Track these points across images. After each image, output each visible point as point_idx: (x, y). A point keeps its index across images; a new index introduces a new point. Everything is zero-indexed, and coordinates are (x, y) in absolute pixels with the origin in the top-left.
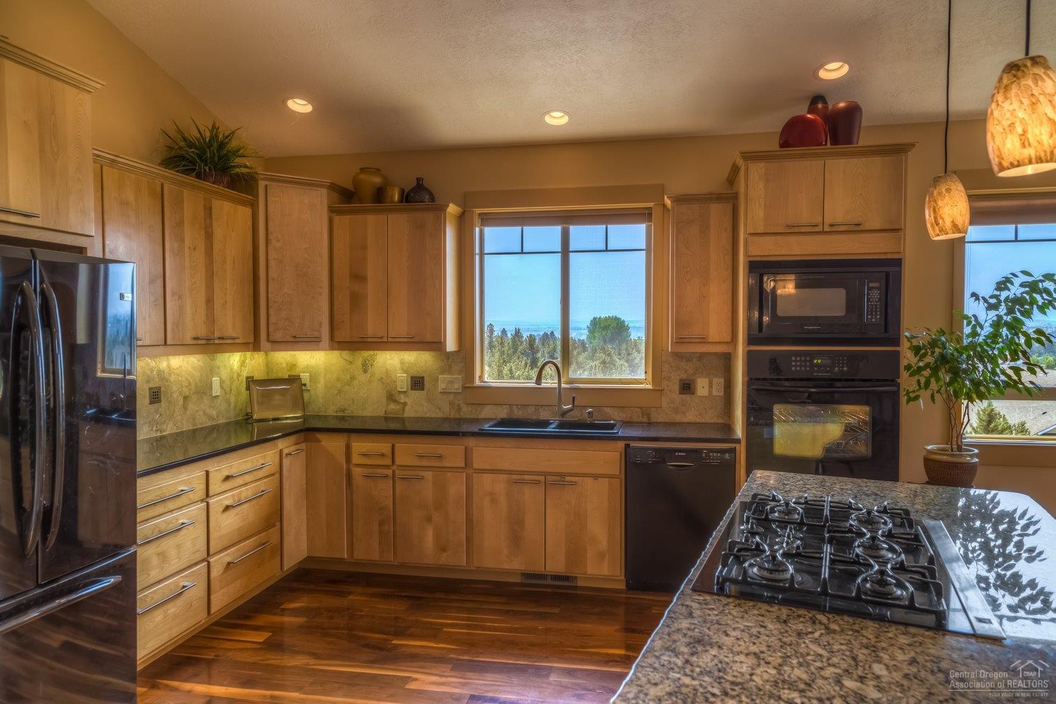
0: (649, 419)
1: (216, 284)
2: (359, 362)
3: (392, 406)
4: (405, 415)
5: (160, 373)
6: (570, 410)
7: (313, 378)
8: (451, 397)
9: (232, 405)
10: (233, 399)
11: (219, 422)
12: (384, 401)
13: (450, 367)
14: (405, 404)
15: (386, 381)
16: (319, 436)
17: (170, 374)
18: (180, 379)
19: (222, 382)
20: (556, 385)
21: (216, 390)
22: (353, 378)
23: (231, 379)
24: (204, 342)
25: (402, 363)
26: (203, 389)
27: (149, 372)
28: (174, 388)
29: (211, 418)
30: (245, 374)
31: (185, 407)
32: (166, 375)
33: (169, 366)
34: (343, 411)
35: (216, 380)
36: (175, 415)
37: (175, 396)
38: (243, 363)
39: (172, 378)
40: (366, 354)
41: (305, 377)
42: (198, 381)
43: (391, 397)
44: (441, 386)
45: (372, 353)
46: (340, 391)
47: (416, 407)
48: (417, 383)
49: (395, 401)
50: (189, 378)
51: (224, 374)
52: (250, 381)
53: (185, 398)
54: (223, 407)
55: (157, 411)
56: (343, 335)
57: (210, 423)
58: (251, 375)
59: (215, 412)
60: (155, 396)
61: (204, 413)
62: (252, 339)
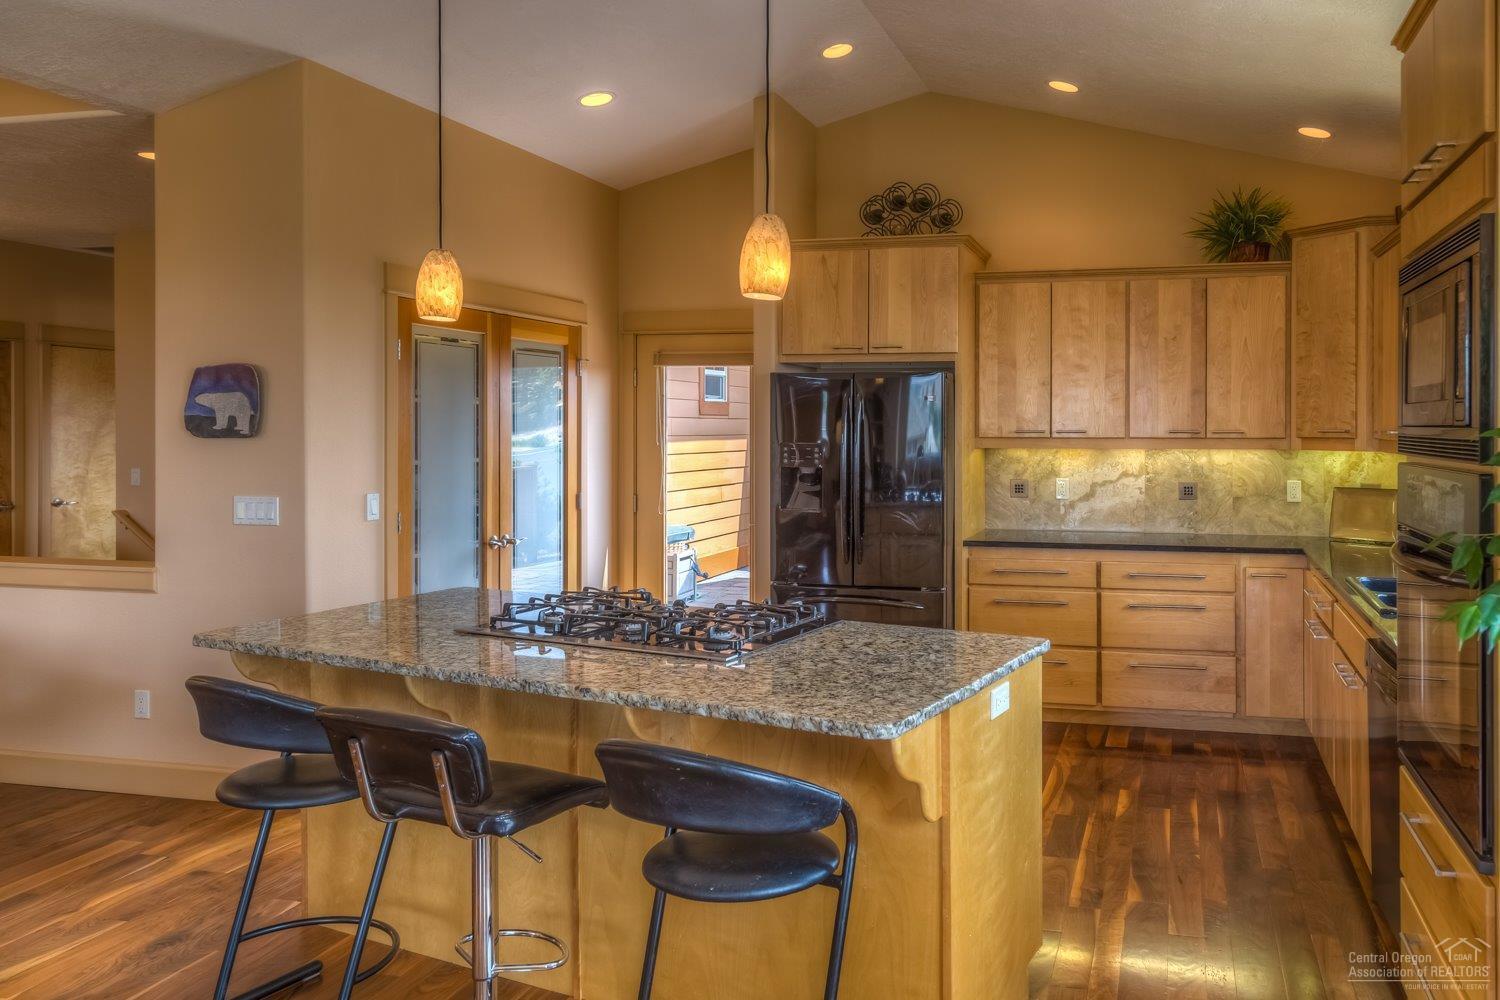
5: (1197, 468)
9: (1327, 517)
10: (1327, 511)
11: (1300, 534)
17: (1212, 471)
18: (1229, 476)
19: (1306, 489)
21: (1295, 496)
23: (1328, 485)
24: (1189, 436)
26: (1271, 492)
27: (1179, 466)
28: (1219, 487)
29: (1284, 527)
30: (1358, 480)
31: (1236, 509)
32: (1206, 471)
33: (1210, 462)
35: (1294, 483)
36: (1219, 515)
37: (1220, 495)
38: (1354, 466)
39: (1216, 475)
42: (1260, 482)
50: (1244, 477)
51: (1311, 476)
53: (1236, 499)
54: (1308, 517)
55: (1190, 508)
57: (1282, 533)
58: (1371, 482)
59: (1291, 523)
60: (1188, 492)
61: (1270, 519)
62: (1280, 433)
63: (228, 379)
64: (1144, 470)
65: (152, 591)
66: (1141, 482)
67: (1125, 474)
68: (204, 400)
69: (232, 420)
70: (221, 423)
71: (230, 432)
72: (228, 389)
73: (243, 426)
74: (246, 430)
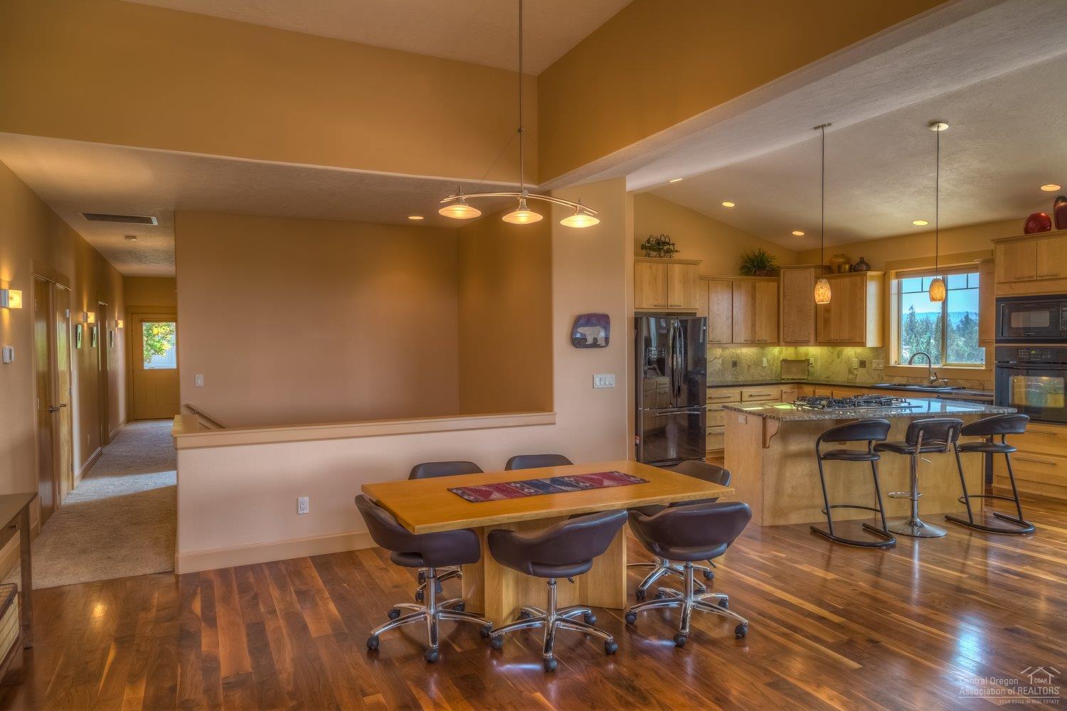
0: (983, 387)
1: (757, 318)
2: (836, 353)
3: (851, 376)
4: (857, 381)
5: (737, 355)
6: (935, 380)
7: (816, 360)
8: (879, 372)
9: (774, 372)
10: (774, 370)
11: (766, 379)
12: (847, 373)
13: (878, 356)
14: (857, 375)
15: (848, 362)
16: (804, 386)
18: (747, 357)
19: (768, 361)
20: (928, 367)
21: (765, 364)
22: (833, 361)
23: (774, 360)
25: (855, 353)
26: (758, 363)
27: (732, 354)
28: (744, 361)
29: (762, 375)
30: (782, 358)
31: (748, 370)
32: (740, 356)
33: (741, 352)
34: (828, 377)
35: (765, 360)
36: (744, 372)
37: (744, 365)
38: (781, 353)
39: (742, 357)
40: (839, 348)
41: (812, 360)
42: (756, 360)
43: (850, 372)
44: (874, 366)
45: (841, 348)
46: (827, 368)
47: (862, 377)
48: (863, 364)
49: (852, 373)
50: (751, 357)
51: (770, 357)
52: (785, 361)
53: (749, 366)
54: (769, 372)
55: (735, 371)
56: (821, 339)
57: (761, 378)
58: (785, 358)
59: (764, 374)
60: (735, 364)
61: (759, 374)
62: (776, 341)
63: (593, 320)
64: (721, 356)
65: (555, 424)
66: (720, 361)
67: (715, 358)
68: (581, 330)
69: (595, 340)
70: (590, 341)
71: (595, 345)
72: (593, 325)
73: (600, 342)
74: (603, 344)
